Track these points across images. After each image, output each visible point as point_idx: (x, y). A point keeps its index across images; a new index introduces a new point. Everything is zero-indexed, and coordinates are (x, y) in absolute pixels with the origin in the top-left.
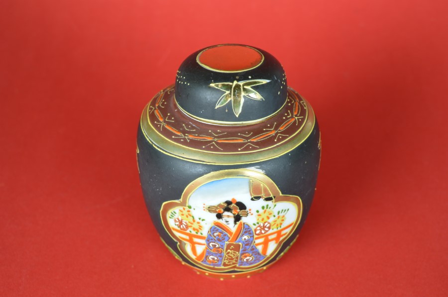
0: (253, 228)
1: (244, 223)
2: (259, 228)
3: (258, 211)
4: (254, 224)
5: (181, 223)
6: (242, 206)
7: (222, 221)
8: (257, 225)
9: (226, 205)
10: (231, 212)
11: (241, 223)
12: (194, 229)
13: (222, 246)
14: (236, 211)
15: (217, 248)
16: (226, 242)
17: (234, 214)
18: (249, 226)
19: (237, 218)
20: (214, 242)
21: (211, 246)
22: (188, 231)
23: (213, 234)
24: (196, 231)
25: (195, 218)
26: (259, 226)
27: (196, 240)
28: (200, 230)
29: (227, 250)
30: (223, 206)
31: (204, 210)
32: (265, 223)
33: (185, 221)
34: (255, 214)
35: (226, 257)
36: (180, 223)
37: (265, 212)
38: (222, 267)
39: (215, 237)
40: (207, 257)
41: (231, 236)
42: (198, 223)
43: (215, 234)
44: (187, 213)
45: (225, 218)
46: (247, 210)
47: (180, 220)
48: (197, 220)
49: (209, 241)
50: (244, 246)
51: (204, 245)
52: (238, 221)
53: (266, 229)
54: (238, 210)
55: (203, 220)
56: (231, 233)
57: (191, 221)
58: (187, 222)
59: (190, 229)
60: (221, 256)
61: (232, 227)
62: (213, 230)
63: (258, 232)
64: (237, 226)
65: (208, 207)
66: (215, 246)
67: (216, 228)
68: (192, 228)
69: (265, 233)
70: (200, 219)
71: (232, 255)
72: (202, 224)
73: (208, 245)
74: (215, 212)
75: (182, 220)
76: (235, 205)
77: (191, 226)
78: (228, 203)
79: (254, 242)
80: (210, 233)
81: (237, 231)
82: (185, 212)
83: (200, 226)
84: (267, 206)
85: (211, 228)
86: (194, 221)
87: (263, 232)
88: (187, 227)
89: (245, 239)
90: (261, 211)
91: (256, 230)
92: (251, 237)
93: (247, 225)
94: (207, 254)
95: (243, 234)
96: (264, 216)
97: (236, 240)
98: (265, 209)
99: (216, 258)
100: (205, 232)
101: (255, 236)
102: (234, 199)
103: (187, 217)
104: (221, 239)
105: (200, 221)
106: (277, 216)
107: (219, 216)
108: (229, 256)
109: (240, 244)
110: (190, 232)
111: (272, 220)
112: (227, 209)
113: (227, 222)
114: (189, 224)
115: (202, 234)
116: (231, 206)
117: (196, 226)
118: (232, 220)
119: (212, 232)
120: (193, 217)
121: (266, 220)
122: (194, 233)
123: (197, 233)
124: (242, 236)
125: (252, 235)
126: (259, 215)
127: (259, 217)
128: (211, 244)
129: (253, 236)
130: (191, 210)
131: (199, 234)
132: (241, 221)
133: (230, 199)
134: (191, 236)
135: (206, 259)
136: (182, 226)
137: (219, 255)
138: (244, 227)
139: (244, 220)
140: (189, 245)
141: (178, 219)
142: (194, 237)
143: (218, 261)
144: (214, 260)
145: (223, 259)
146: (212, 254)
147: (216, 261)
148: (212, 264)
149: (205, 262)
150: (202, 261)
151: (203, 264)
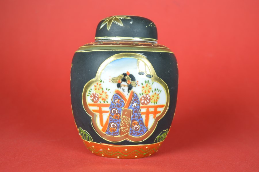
0: (140, 97)
1: (134, 92)
2: (143, 98)
3: (142, 84)
4: (140, 94)
5: (95, 96)
6: (132, 78)
7: (120, 90)
8: (142, 96)
9: (123, 76)
10: (126, 82)
11: (132, 91)
13: (120, 111)
14: (129, 82)
15: (117, 114)
16: (123, 108)
17: (128, 84)
18: (137, 95)
19: (130, 88)
20: (115, 109)
21: (113, 112)
22: (99, 103)
24: (104, 100)
25: (104, 89)
26: (143, 97)
27: (103, 109)
28: (106, 99)
29: (123, 116)
30: (122, 77)
31: (110, 81)
32: (147, 95)
33: (97, 94)
34: (141, 86)
35: (122, 123)
37: (147, 86)
38: (119, 136)
39: (115, 103)
40: (110, 124)
41: (126, 102)
42: (106, 93)
43: (116, 101)
45: (122, 87)
46: (136, 81)
47: (94, 94)
48: (105, 90)
49: (111, 108)
50: (134, 113)
51: (108, 112)
52: (130, 90)
53: (148, 101)
54: (131, 81)
55: (109, 90)
56: (125, 100)
57: (101, 92)
58: (99, 94)
59: (100, 100)
60: (118, 123)
61: (127, 95)
62: (115, 98)
63: (143, 101)
64: (129, 94)
65: (112, 78)
66: (116, 111)
67: (116, 95)
68: (101, 98)
69: (147, 104)
70: (107, 89)
71: (126, 121)
72: (108, 93)
73: (111, 111)
74: (116, 82)
76: (129, 77)
78: (125, 75)
79: (140, 111)
80: (112, 100)
81: (129, 99)
82: (98, 87)
83: (107, 96)
84: (148, 81)
85: (113, 96)
86: (103, 92)
87: (146, 102)
88: (98, 98)
89: (134, 106)
90: (145, 85)
91: (141, 100)
92: (138, 105)
93: (136, 94)
94: (110, 122)
95: (133, 102)
96: (147, 89)
97: (129, 106)
98: (147, 83)
99: (115, 125)
100: (109, 101)
101: (141, 105)
102: (128, 72)
103: (99, 90)
104: (119, 105)
105: (107, 91)
106: (154, 92)
107: (119, 86)
108: (124, 122)
109: (131, 110)
111: (151, 94)
112: (124, 80)
113: (123, 90)
114: (100, 96)
116: (126, 77)
117: (104, 96)
118: (126, 88)
119: (114, 99)
121: (147, 92)
122: (102, 102)
123: (104, 102)
124: (133, 103)
125: (139, 103)
126: (143, 87)
127: (143, 89)
129: (139, 105)
130: (102, 83)
131: (106, 103)
132: (132, 90)
133: (126, 72)
134: (100, 106)
135: (109, 128)
136: (95, 100)
137: (118, 121)
138: (134, 95)
139: (134, 89)
140: (99, 115)
141: (93, 94)
142: (102, 107)
143: (116, 128)
144: (114, 127)
145: (120, 125)
146: (113, 121)
147: (115, 129)
148: (112, 133)
149: (108, 131)
150: (106, 132)
151: (107, 135)
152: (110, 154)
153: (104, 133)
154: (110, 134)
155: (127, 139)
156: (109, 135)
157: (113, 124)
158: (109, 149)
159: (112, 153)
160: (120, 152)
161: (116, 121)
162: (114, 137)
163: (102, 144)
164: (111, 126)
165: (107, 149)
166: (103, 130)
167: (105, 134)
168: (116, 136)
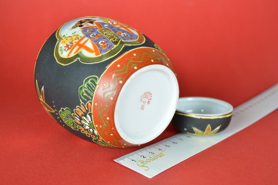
7: (84, 26)
12: (75, 39)
13: (97, 33)
15: (96, 35)
16: (97, 30)
18: (102, 22)
20: (91, 34)
21: (92, 37)
22: (74, 44)
23: (86, 32)
24: (77, 39)
27: (82, 42)
29: (104, 34)
30: (78, 23)
31: (71, 30)
33: (68, 43)
35: (108, 37)
36: (67, 47)
38: (115, 46)
39: (89, 32)
40: (98, 45)
42: (74, 35)
44: (66, 39)
47: (66, 45)
49: (88, 36)
50: (110, 28)
51: (88, 40)
52: (93, 22)
55: (75, 33)
56: (95, 27)
57: (70, 38)
58: (69, 41)
61: (93, 25)
65: (72, 28)
66: (94, 35)
67: (84, 30)
68: (74, 40)
70: (73, 34)
71: (110, 34)
73: (90, 37)
74: (77, 27)
75: (67, 45)
77: (73, 40)
79: (115, 26)
80: (84, 33)
83: (77, 35)
85: (82, 31)
86: (72, 37)
88: (71, 43)
93: (100, 22)
94: (96, 43)
95: (103, 25)
97: (102, 28)
99: (104, 42)
100: (82, 35)
103: (67, 40)
104: (93, 31)
105: (74, 34)
107: (81, 26)
108: (108, 35)
109: (107, 28)
110: (75, 42)
112: (82, 23)
113: (87, 25)
114: (71, 41)
115: (81, 37)
117: (75, 37)
118: (89, 24)
120: (69, 37)
122: (77, 41)
123: (78, 39)
128: (91, 36)
130: (66, 36)
131: (80, 38)
134: (78, 44)
135: (100, 47)
136: (70, 47)
137: (102, 38)
140: (83, 50)
141: (65, 47)
142: (80, 43)
143: (106, 42)
144: (104, 43)
145: (107, 39)
146: (98, 40)
147: (106, 44)
148: (107, 49)
149: (102, 50)
150: (101, 53)
151: (104, 54)
152: (125, 70)
153: (100, 55)
154: (106, 50)
155: (125, 45)
156: (106, 52)
157: (100, 42)
158: (119, 66)
159: (126, 68)
160: (131, 61)
161: (102, 39)
162: (111, 50)
163: (108, 67)
164: (100, 44)
165: (117, 67)
166: (97, 54)
167: (102, 55)
168: (112, 48)
